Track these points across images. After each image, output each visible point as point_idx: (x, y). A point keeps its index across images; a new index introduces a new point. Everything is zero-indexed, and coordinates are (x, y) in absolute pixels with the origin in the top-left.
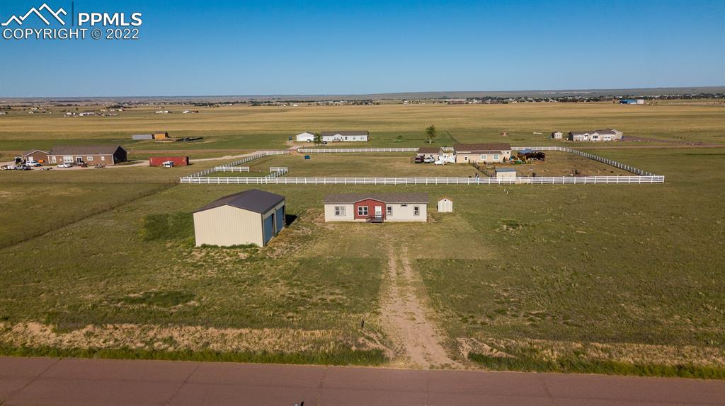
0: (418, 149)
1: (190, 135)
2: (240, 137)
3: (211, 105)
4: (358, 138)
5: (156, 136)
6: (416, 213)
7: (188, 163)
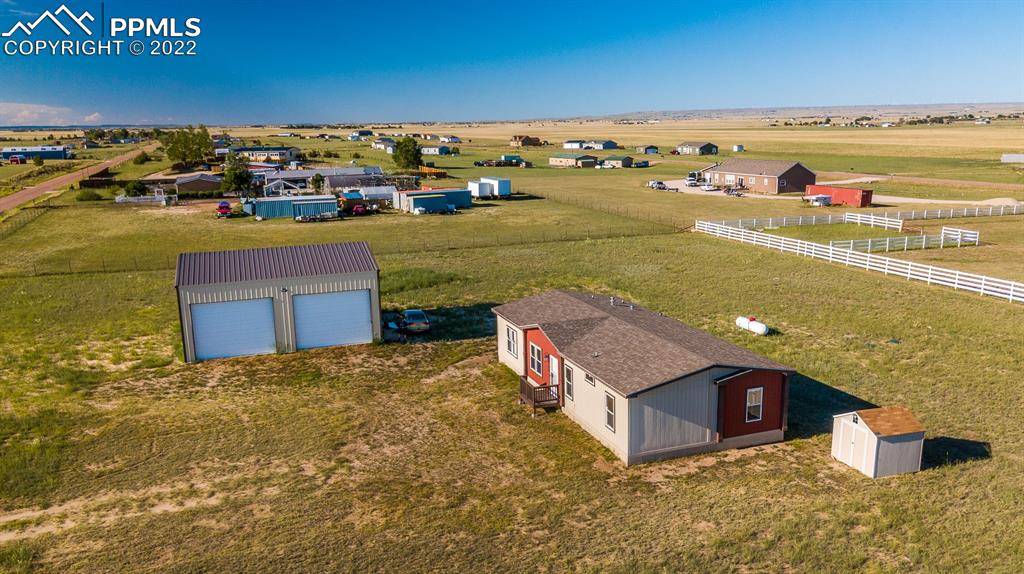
6: (611, 420)
7: (866, 200)
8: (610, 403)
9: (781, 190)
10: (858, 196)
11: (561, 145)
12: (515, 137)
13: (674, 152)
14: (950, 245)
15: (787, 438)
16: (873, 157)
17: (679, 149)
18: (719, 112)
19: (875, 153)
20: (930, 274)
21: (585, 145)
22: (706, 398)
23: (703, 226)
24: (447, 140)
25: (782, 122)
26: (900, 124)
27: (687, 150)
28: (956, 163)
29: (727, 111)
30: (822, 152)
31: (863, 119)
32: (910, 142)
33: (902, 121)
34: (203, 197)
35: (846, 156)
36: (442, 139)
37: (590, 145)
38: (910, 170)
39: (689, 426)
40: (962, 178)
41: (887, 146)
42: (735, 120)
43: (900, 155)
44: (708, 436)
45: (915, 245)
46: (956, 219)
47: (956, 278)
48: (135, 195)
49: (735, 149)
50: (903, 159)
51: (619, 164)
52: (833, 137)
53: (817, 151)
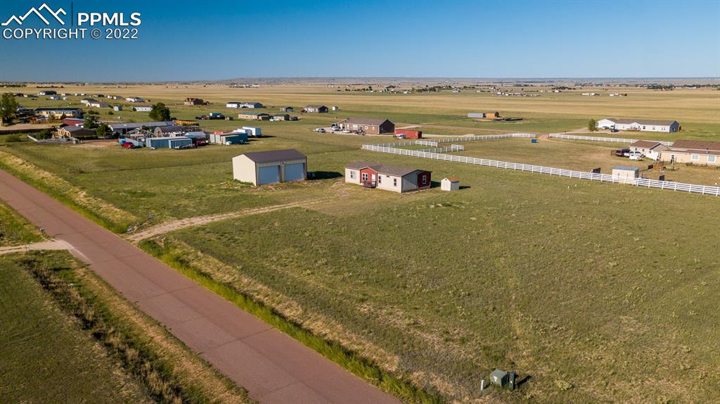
0: (672, 143)
1: (513, 117)
2: (557, 121)
3: (660, 87)
4: (658, 128)
5: (487, 115)
6: (395, 184)
7: (420, 136)
8: (395, 180)
9: (381, 132)
10: (417, 134)
11: (225, 105)
12: (188, 99)
13: (303, 111)
14: (455, 151)
15: (431, 187)
16: (409, 114)
17: (306, 109)
18: (298, 79)
19: (409, 112)
20: (451, 158)
21: (241, 106)
22: (415, 177)
23: (366, 147)
24: (133, 100)
25: (343, 88)
26: (413, 92)
27: (310, 110)
28: (448, 118)
29: (302, 79)
30: (382, 111)
31: (390, 87)
32: (423, 105)
33: (413, 89)
34: (88, 139)
35: (395, 114)
36: (129, 99)
37: (245, 105)
38: (430, 121)
39: (413, 185)
40: (452, 125)
41: (414, 107)
42: (311, 87)
43: (421, 113)
44: (416, 187)
45: (444, 151)
46: (455, 142)
47: (459, 159)
48: (46, 138)
49: (334, 109)
50: (423, 115)
51: (283, 118)
52: (381, 101)
53: (379, 111)
